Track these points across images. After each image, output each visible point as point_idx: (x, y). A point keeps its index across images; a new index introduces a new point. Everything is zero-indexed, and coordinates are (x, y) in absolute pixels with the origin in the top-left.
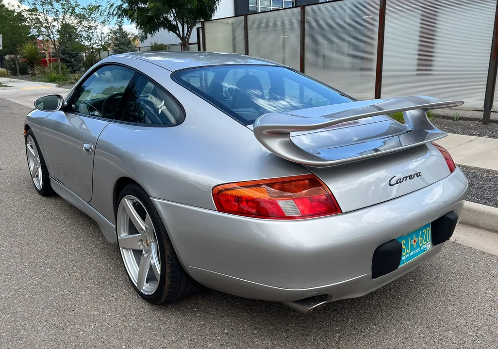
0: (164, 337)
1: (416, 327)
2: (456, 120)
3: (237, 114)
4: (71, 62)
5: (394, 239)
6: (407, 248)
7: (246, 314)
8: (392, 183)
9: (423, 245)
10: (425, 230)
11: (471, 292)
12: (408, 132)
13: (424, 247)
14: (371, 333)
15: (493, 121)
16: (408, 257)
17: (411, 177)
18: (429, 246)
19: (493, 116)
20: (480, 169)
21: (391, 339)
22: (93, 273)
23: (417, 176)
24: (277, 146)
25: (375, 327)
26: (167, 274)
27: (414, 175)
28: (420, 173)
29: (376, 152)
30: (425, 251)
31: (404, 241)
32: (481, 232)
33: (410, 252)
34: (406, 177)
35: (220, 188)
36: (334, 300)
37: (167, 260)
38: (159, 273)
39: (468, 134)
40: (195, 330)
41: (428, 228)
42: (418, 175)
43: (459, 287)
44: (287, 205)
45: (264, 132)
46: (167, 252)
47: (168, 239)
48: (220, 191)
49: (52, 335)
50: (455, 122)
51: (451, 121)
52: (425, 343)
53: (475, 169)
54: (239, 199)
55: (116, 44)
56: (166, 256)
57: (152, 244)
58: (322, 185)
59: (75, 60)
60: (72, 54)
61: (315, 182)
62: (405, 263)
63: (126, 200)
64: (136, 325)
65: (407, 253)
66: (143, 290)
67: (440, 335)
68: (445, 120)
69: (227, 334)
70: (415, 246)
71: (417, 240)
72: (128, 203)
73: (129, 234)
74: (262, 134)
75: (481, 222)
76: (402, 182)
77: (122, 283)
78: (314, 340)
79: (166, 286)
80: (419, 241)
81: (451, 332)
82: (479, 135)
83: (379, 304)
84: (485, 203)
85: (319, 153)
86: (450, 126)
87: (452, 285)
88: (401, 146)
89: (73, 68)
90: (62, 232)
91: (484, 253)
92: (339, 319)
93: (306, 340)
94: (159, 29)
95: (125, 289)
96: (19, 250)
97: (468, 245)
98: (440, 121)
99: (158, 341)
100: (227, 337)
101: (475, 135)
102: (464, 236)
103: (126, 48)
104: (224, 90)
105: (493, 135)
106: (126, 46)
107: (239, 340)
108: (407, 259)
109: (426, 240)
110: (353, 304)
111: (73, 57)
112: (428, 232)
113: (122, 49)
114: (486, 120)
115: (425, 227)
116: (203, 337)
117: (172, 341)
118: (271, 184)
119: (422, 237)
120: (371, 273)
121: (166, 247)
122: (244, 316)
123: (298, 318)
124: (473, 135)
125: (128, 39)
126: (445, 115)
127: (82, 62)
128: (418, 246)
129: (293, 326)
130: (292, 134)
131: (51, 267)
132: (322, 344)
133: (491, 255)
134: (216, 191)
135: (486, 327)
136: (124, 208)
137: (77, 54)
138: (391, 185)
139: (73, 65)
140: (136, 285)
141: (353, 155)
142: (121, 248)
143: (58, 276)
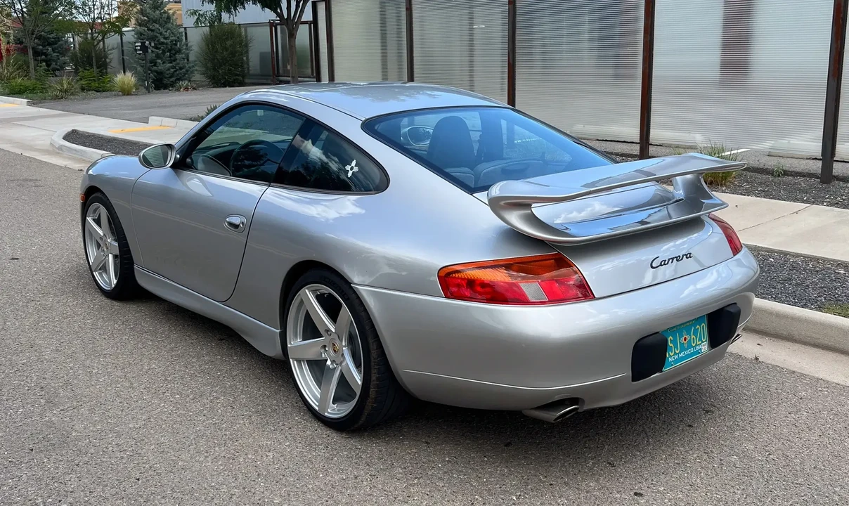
0: (368, 465)
1: (691, 452)
2: (779, 176)
3: (452, 176)
4: (46, 55)
5: (658, 332)
6: (676, 346)
7: (468, 441)
8: (654, 266)
9: (696, 345)
10: (698, 326)
11: (767, 416)
12: (677, 201)
13: (698, 348)
14: (634, 460)
15: (838, 178)
16: (675, 358)
17: (678, 259)
18: (705, 347)
19: (838, 169)
20: (805, 256)
21: (659, 465)
22: (243, 399)
23: (687, 258)
24: (516, 219)
25: (638, 453)
26: (372, 383)
27: (683, 256)
28: (690, 254)
29: (643, 225)
30: (699, 353)
31: (671, 337)
32: (797, 346)
33: (680, 353)
34: (673, 259)
35: (447, 270)
36: (586, 407)
37: (372, 364)
38: (360, 383)
39: (796, 200)
40: (408, 458)
41: (703, 324)
42: (688, 256)
43: (752, 411)
44: (531, 288)
45: (502, 203)
46: (374, 354)
47: (376, 336)
48: (449, 274)
49: (221, 465)
50: (776, 179)
51: (770, 178)
52: (702, 468)
53: (798, 255)
54: (471, 283)
55: (142, 21)
56: (372, 359)
57: (344, 348)
58: (570, 266)
59: (53, 50)
60: (49, 38)
61: (561, 263)
62: (672, 365)
63: (307, 291)
64: (327, 455)
65: (675, 354)
66: (329, 413)
67: (721, 460)
68: (759, 176)
69: (449, 461)
70: (686, 346)
71: (688, 337)
72: (309, 296)
73: (304, 340)
74: (498, 205)
75: (796, 333)
76: (668, 264)
77: (290, 409)
78: (562, 467)
79: (369, 400)
80: (690, 339)
81: (735, 457)
82: (813, 203)
83: (644, 430)
84: (805, 306)
85: (567, 229)
86: (767, 186)
87: (744, 409)
88: (671, 218)
89: (48, 65)
90: (172, 349)
91: (794, 372)
92: (592, 446)
93: (551, 466)
94: (246, 5)
95: (297, 416)
96: (119, 373)
97: (773, 363)
98: (751, 177)
99: (363, 470)
100: (450, 465)
101: (807, 202)
102: (770, 353)
103: (162, 30)
104: (402, 132)
105: (835, 201)
106: (160, 25)
107: (466, 467)
108: (676, 361)
109: (700, 339)
110: (610, 430)
111: (50, 44)
112: (703, 328)
113: (153, 31)
114: (827, 176)
115: (698, 320)
116: (419, 465)
117: (381, 469)
118: (508, 265)
119: (695, 334)
120: (630, 373)
121: (373, 347)
122: (468, 444)
123: (538, 445)
124: (803, 202)
125: (165, 12)
126: (761, 166)
127: (70, 54)
128: (690, 346)
129: (532, 454)
130: (534, 205)
131: (180, 394)
132: (572, 471)
133: (804, 375)
134: (442, 274)
135: (780, 452)
136: (302, 302)
137: (58, 39)
138: (652, 267)
139: (50, 60)
140: (317, 408)
141: (603, 231)
142: (291, 360)
143: (196, 404)
